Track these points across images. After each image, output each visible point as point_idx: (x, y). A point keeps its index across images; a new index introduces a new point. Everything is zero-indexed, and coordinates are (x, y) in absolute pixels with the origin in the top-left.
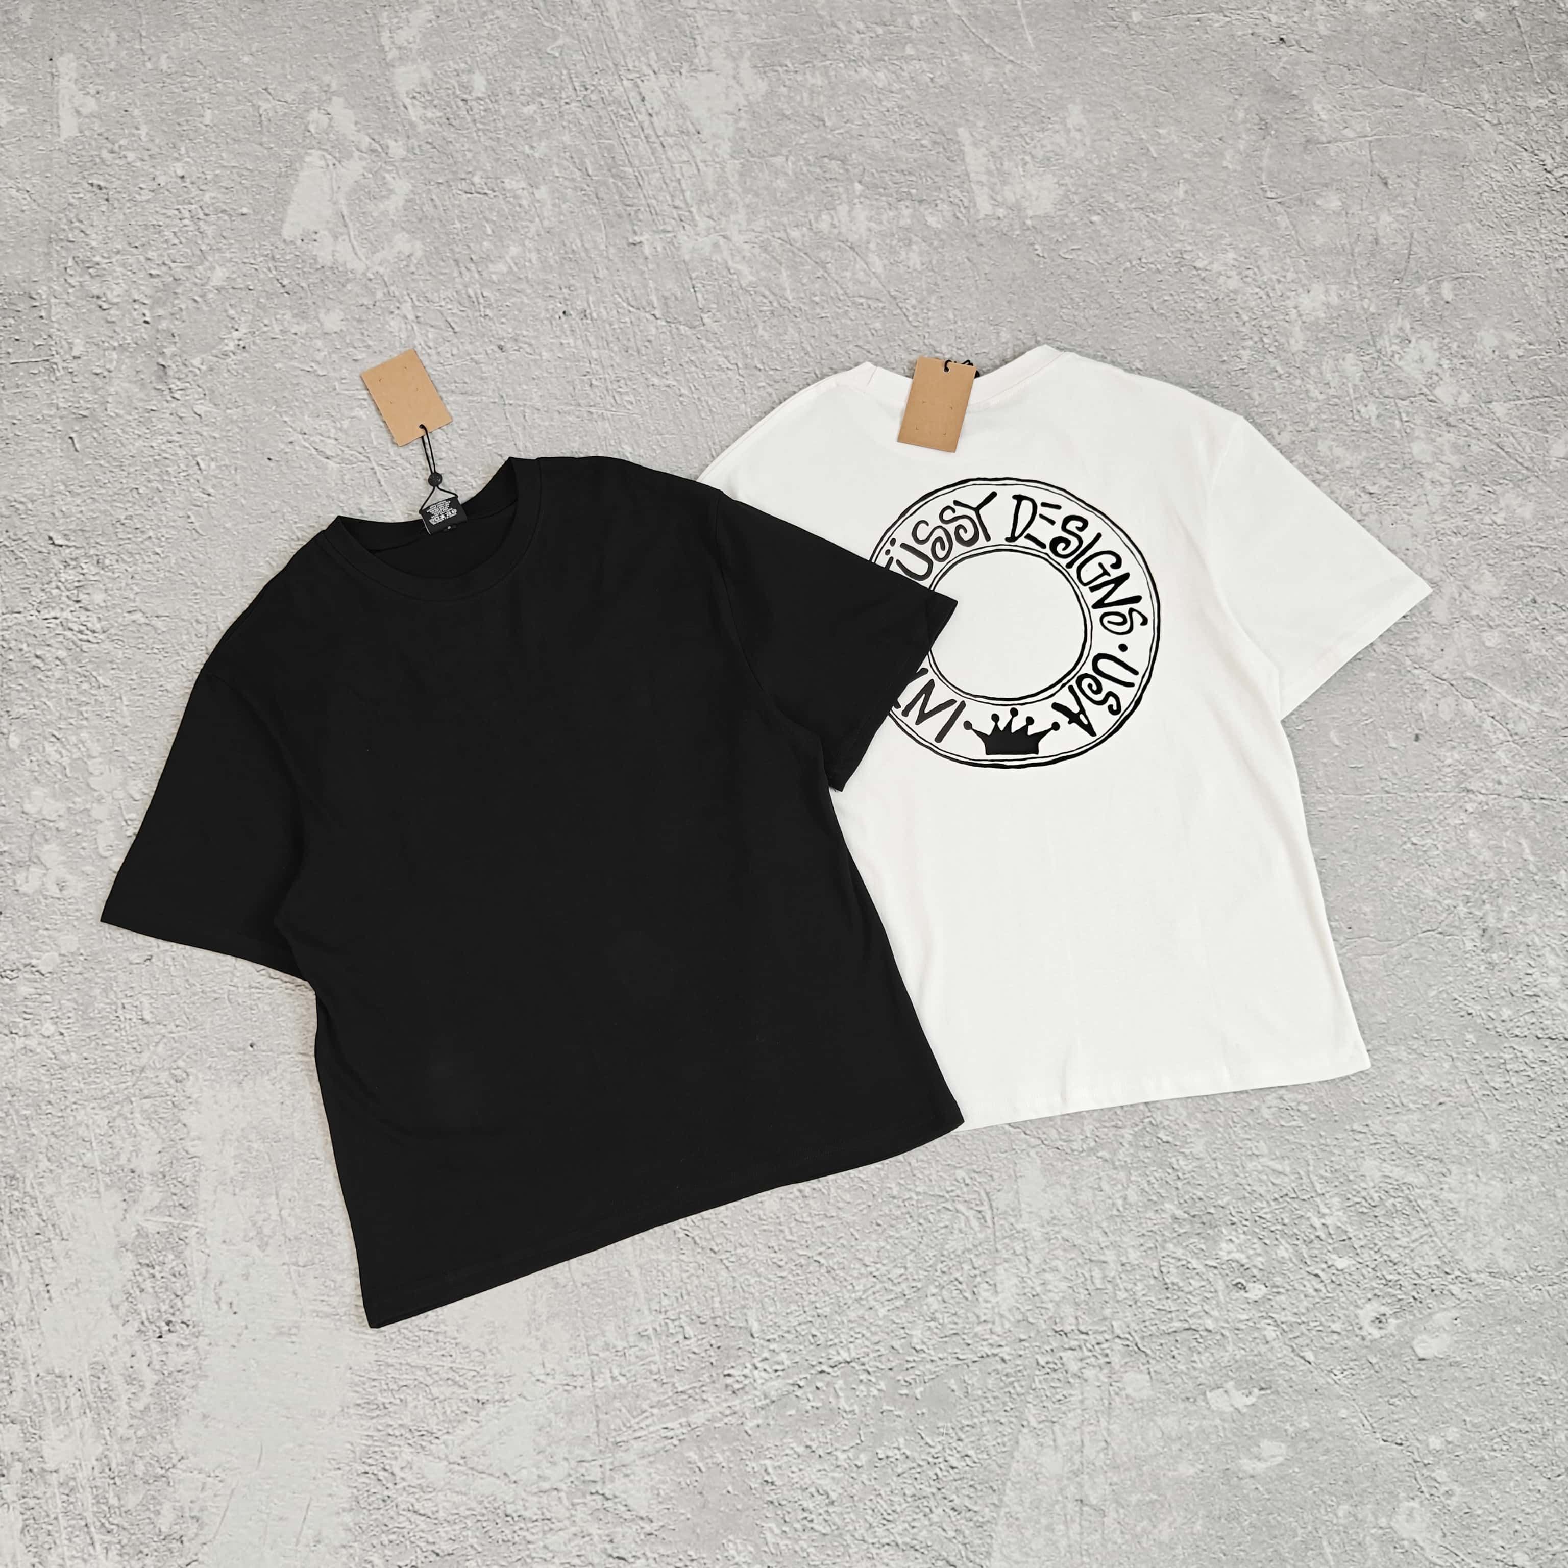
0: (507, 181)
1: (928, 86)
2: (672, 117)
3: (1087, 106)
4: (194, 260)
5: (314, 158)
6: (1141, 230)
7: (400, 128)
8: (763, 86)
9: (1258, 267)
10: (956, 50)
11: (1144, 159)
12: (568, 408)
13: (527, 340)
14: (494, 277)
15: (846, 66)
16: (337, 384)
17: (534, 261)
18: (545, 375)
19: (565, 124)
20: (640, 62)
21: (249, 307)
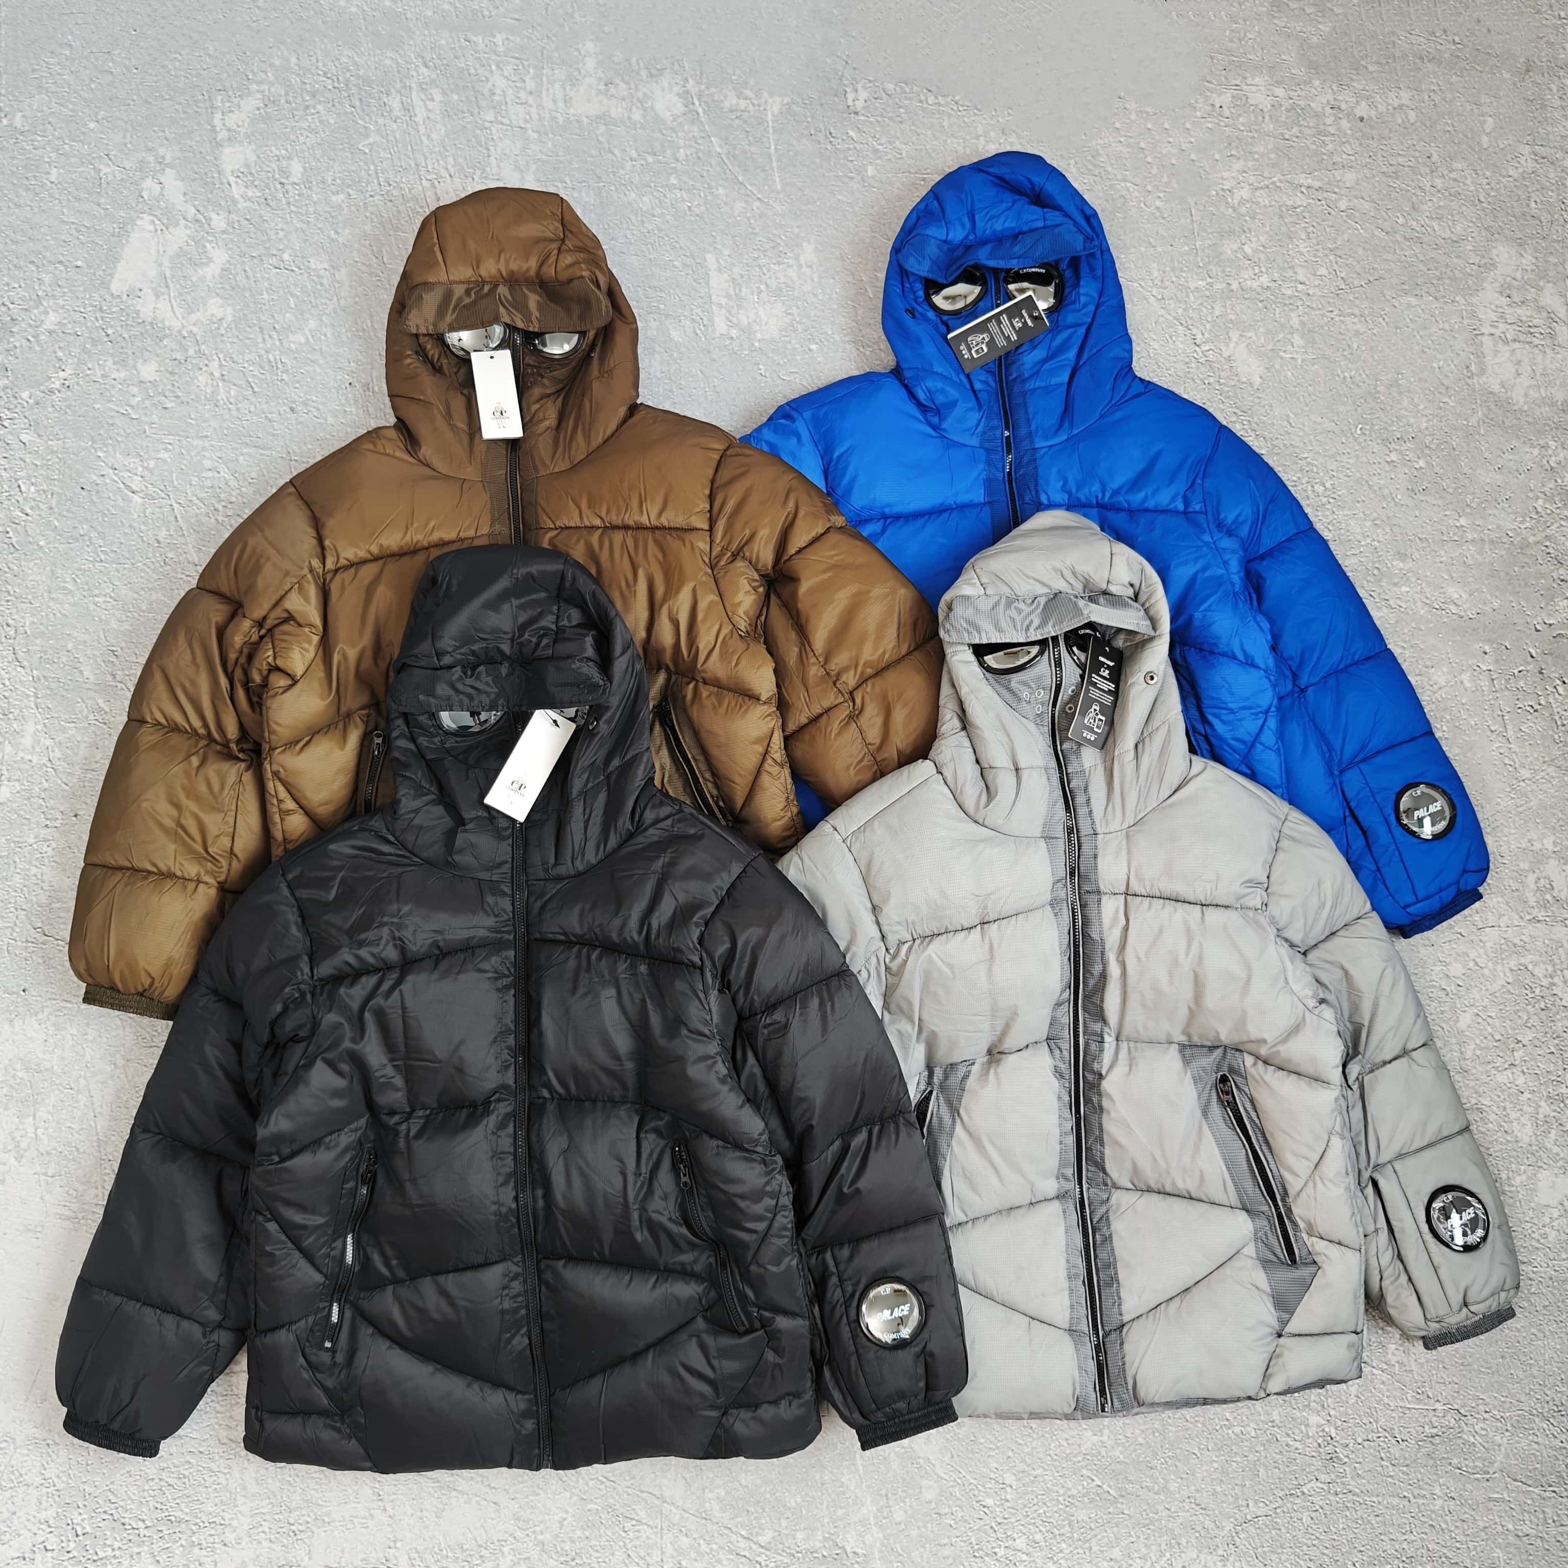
0: (312, 260)
4: (31, 303)
5: (145, 222)
7: (223, 203)
14: (293, 346)
16: (147, 427)
17: (329, 335)
21: (75, 351)
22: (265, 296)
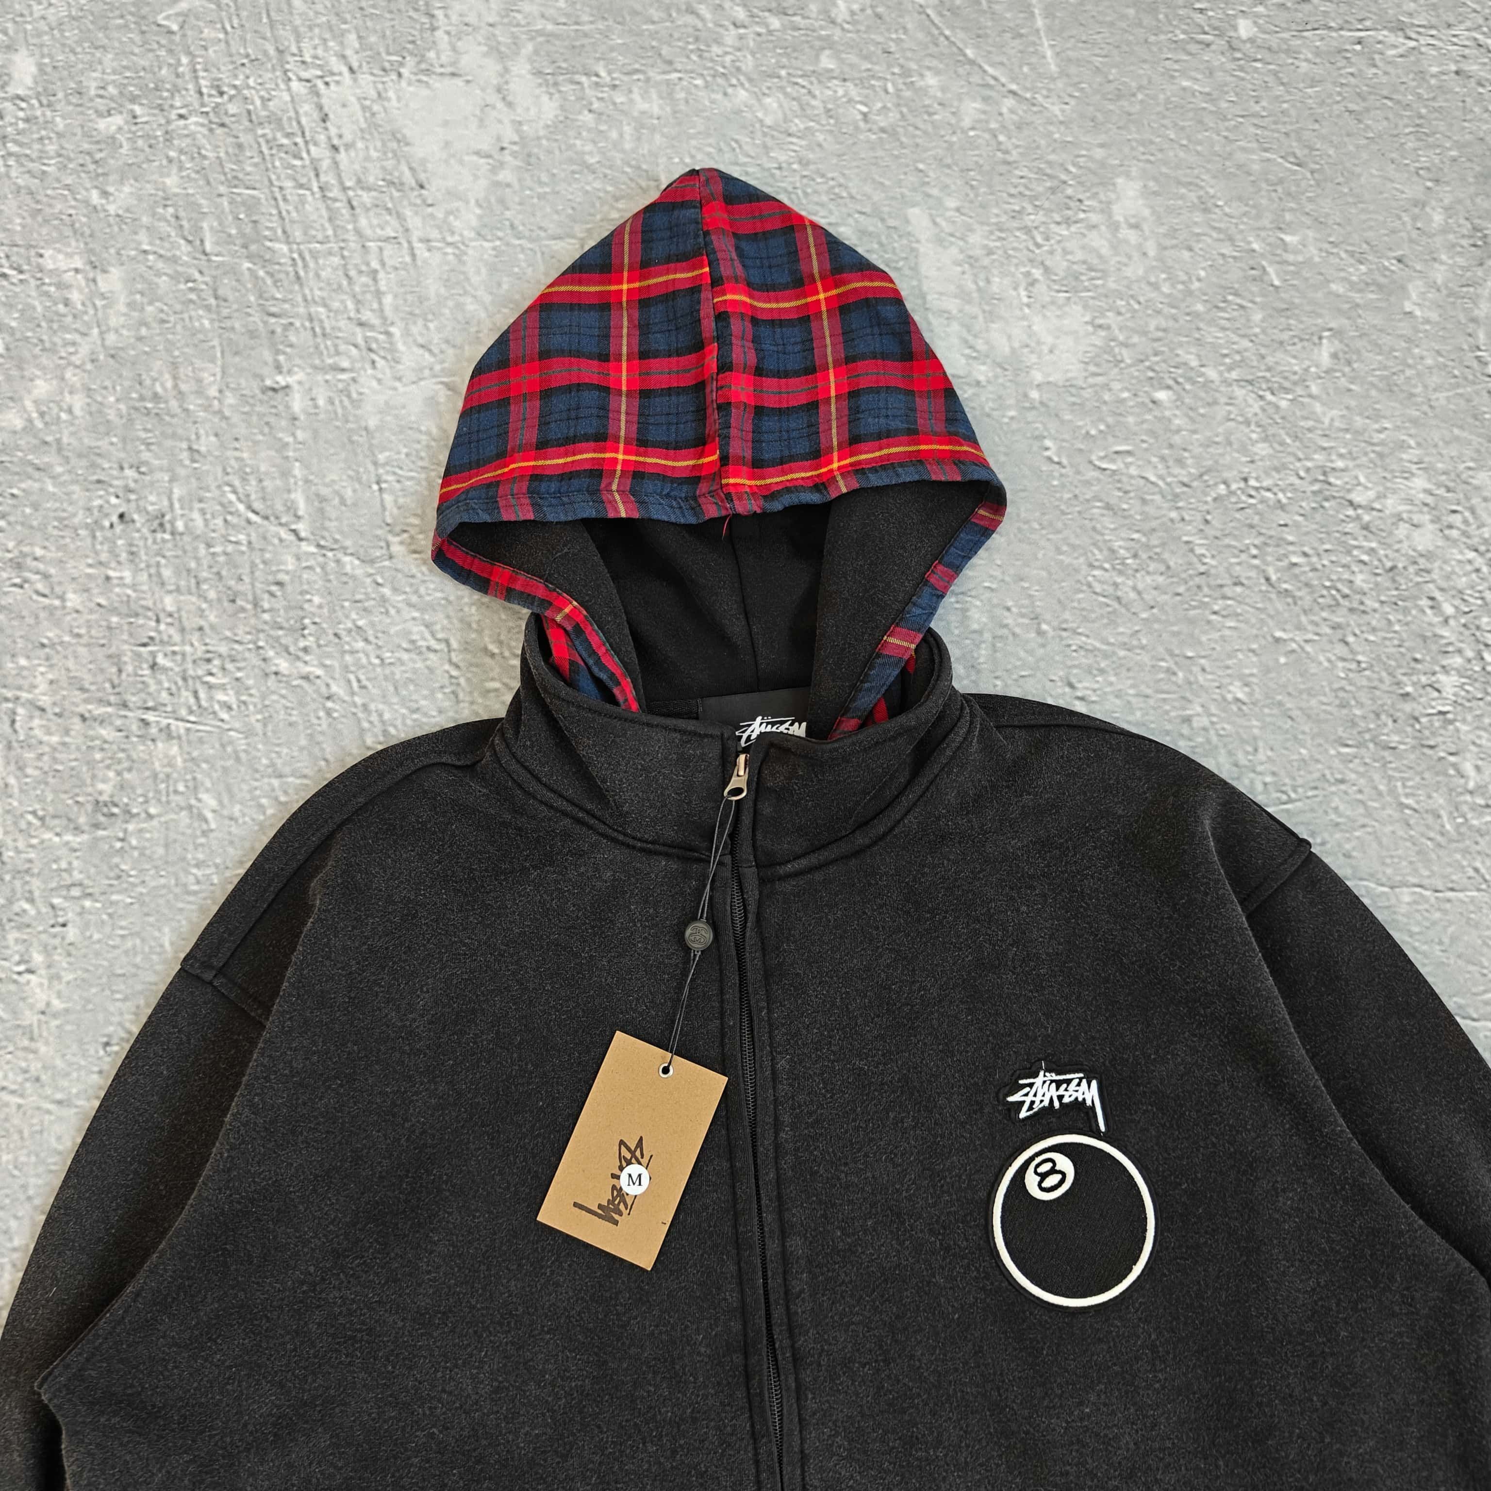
1: (857, 128)
2: (374, 154)
3: (1151, 184)
6: (1248, 423)
8: (549, 109)
9: (1472, 510)
10: (914, 66)
11: (1254, 289)
12: (100, 711)
13: (41, 566)
15: (706, 87)
18: (67, 638)
19: (172, 154)
20: (327, 49)
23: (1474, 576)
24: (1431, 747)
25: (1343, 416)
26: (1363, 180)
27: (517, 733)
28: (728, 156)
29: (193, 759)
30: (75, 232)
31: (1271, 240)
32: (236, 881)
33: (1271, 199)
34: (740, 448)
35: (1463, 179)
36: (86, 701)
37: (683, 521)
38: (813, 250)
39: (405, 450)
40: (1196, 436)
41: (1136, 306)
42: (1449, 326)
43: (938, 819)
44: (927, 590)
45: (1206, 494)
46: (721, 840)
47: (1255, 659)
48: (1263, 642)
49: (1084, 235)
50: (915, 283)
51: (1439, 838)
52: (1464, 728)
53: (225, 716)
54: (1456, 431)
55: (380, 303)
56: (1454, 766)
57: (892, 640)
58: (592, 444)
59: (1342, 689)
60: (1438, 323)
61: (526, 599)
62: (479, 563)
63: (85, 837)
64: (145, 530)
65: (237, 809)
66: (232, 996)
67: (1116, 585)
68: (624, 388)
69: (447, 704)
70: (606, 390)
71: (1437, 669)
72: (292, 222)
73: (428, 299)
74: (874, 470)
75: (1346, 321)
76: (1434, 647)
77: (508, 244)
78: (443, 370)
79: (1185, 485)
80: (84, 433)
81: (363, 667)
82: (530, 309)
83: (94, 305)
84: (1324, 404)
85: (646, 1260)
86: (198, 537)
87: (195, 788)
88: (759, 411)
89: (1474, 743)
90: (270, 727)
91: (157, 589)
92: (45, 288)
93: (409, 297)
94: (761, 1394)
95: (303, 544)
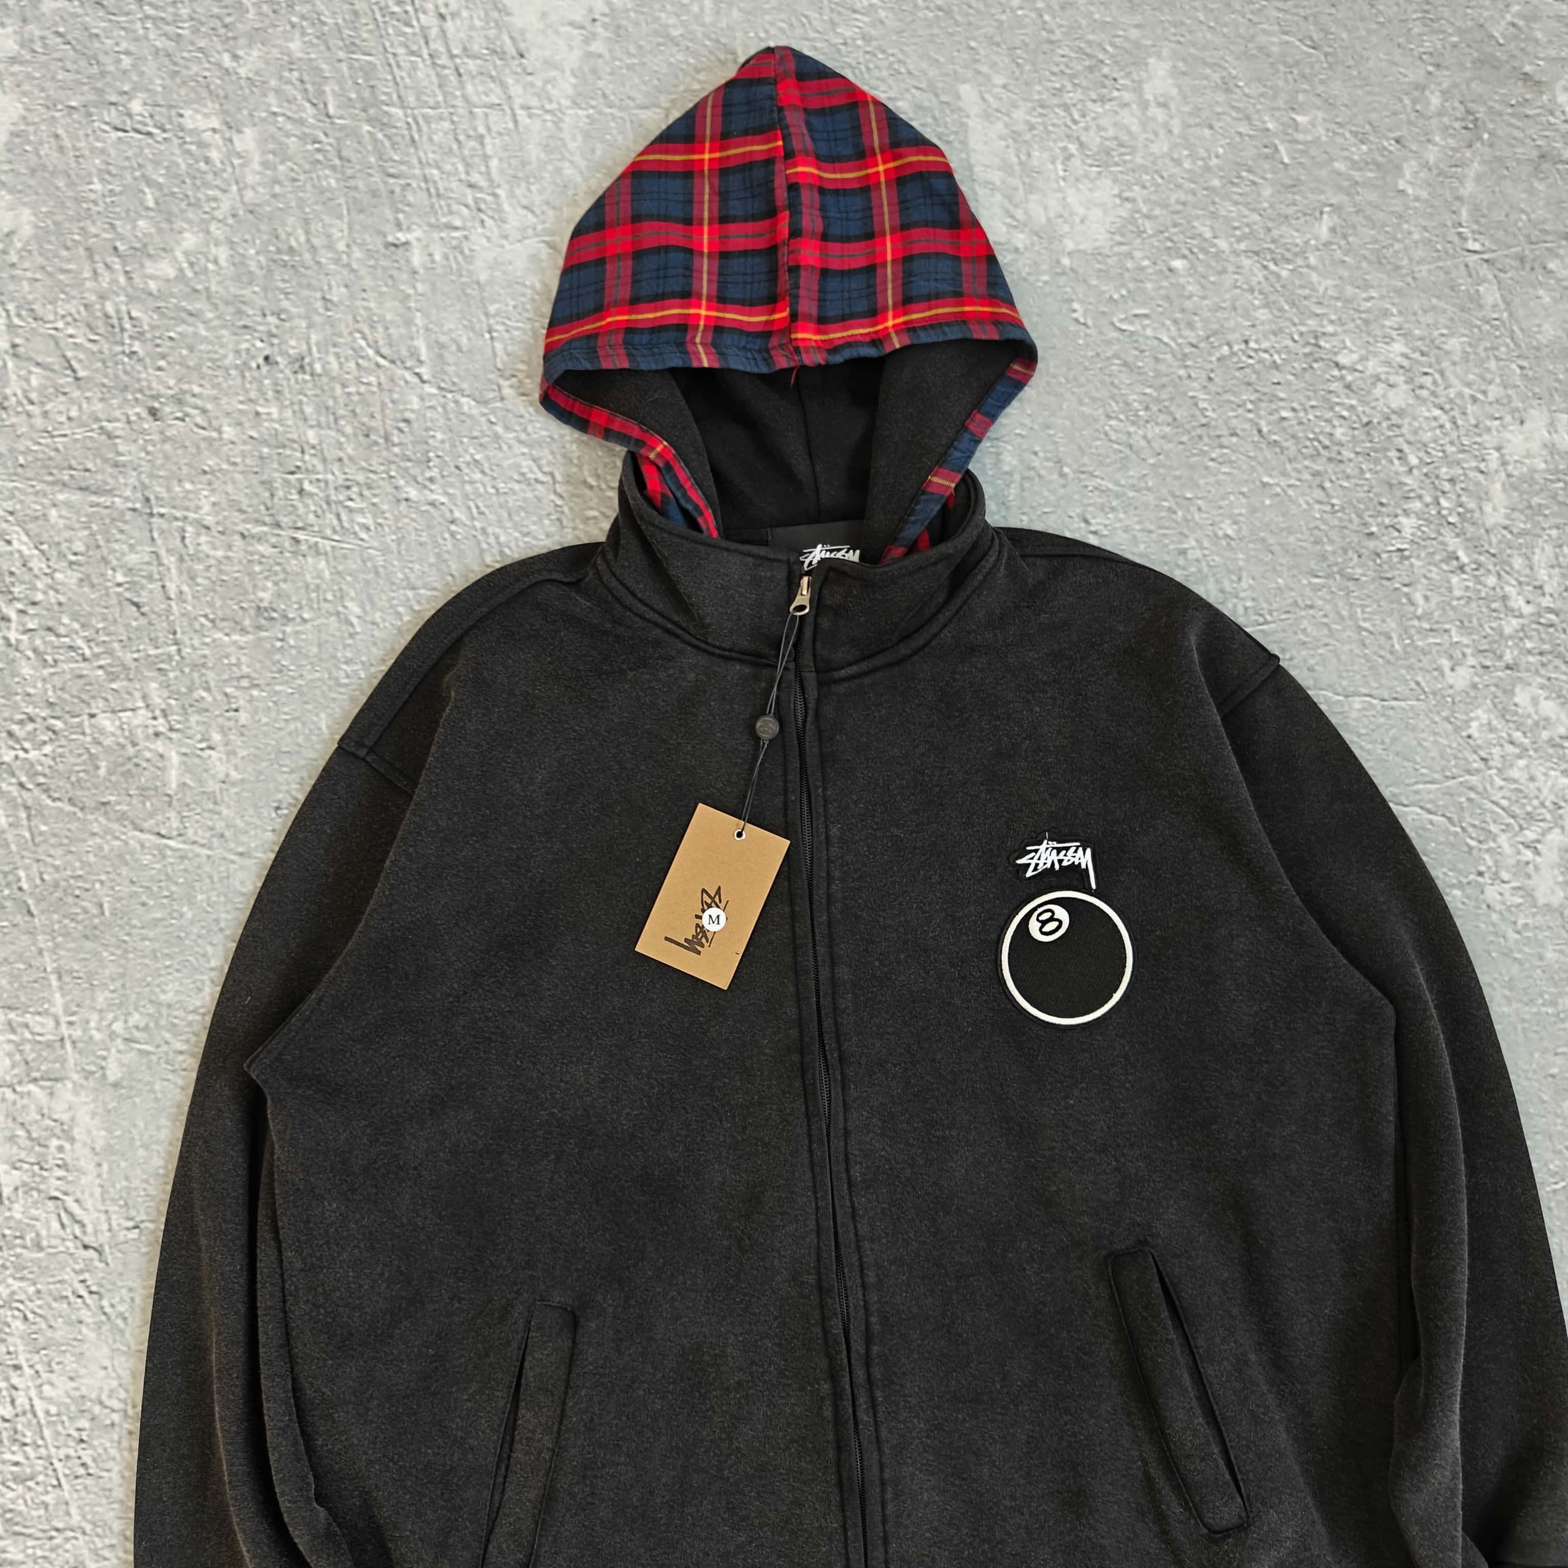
22: (97, 186)
23: (1438, 431)
24: (1389, 579)
25: (1336, 286)
26: (1371, 64)
27: (616, 555)
28: (799, 31)
29: (339, 573)
30: (211, 93)
31: (1285, 120)
32: (380, 676)
33: (1286, 81)
34: (807, 306)
35: (1462, 65)
36: (245, 521)
37: (756, 370)
38: (874, 125)
39: (512, 303)
40: (1205, 302)
41: (1160, 181)
42: (1436, 203)
43: (969, 633)
44: (966, 436)
45: (1211, 354)
46: (786, 649)
47: (1244, 501)
48: (1252, 486)
49: (1116, 113)
50: (964, 156)
51: (1388, 656)
52: (1418, 563)
53: (364, 535)
54: (1434, 301)
55: (487, 167)
56: (1407, 595)
57: (935, 480)
58: (678, 301)
59: (1317, 528)
60: (1427, 201)
61: (622, 438)
62: (578, 407)
63: (250, 637)
64: (288, 372)
65: (378, 616)
66: (382, 770)
67: (1129, 434)
68: (706, 250)
69: (553, 529)
70: (691, 252)
71: (1399, 512)
72: (406, 87)
73: (529, 163)
74: (924, 328)
75: (1346, 198)
76: (1398, 494)
77: (600, 113)
78: (544, 230)
79: (1193, 346)
80: (229, 282)
81: (481, 496)
82: (623, 176)
83: (232, 164)
84: (1320, 274)
85: (723, 982)
86: (333, 379)
87: (342, 597)
88: (824, 273)
89: (1425, 577)
90: (403, 546)
91: (300, 423)
92: (187, 146)
93: (513, 161)
94: (814, 1085)
95: (426, 386)
